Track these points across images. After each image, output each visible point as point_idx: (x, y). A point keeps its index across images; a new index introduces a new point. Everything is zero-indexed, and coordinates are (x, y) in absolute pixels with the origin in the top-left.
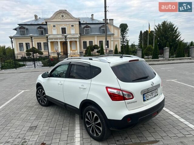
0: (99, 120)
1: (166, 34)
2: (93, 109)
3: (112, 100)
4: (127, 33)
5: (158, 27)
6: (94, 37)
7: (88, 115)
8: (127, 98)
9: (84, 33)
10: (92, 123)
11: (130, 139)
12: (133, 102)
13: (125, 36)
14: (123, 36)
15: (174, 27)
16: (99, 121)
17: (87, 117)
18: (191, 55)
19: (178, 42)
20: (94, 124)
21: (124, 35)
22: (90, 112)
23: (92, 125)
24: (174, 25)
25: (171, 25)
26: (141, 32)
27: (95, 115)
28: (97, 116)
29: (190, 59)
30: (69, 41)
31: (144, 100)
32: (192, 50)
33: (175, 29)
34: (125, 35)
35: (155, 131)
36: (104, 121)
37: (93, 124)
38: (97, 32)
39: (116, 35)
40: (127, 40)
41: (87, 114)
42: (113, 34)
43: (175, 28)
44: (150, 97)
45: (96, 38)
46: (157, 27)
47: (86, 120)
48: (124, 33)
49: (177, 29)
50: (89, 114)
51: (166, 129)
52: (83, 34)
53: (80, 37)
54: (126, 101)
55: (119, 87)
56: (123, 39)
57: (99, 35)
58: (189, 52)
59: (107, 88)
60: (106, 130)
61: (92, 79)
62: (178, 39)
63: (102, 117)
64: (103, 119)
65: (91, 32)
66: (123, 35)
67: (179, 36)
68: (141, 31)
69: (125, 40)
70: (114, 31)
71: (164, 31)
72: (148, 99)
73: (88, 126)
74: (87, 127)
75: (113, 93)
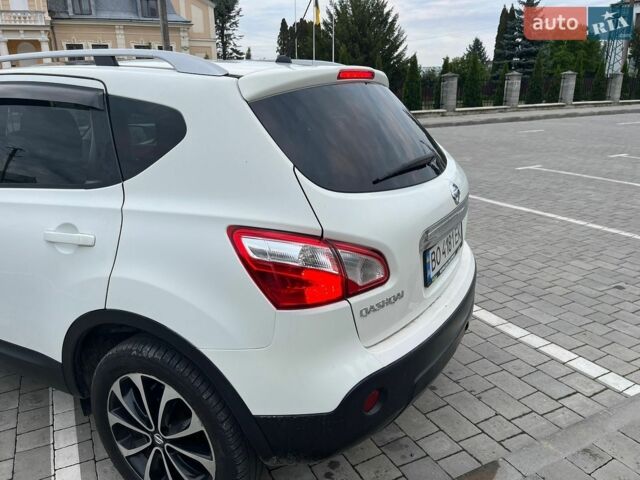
0: (195, 418)
1: (364, 35)
2: (152, 360)
3: (278, 307)
4: (235, 23)
5: (339, 8)
6: (113, 28)
7: (124, 394)
8: (359, 282)
9: (70, 10)
10: (152, 434)
11: (353, 467)
12: (389, 302)
13: (230, 35)
14: (222, 35)
15: (386, 10)
16: (195, 425)
17: (116, 404)
18: (444, 101)
19: (398, 62)
20: (165, 441)
21: (225, 32)
22: (137, 378)
23: (154, 444)
24: (385, 6)
25: (377, 4)
26: (284, 23)
27: (170, 394)
28: (178, 400)
29: (443, 115)
30: (6, 39)
31: (427, 282)
32: (446, 86)
33: (390, 20)
34: (230, 32)
35: (442, 403)
36: (225, 426)
37: (159, 440)
38: (122, 11)
39: (198, 27)
40: (237, 52)
41: (116, 388)
42: (188, 24)
43: (388, 14)
44: (443, 260)
45: (122, 32)
46: (336, 8)
47: (113, 419)
48: (224, 22)
49: (394, 20)
50: (127, 386)
51: (479, 384)
52: (65, 16)
53: (52, 28)
54: (353, 300)
55: (310, 226)
56: (225, 45)
57: (131, 20)
58: (438, 93)
59: (236, 233)
60: (240, 469)
61: (125, 183)
62: (396, 54)
63: (212, 401)
64: (222, 416)
65: (97, 10)
66: (222, 32)
67: (401, 43)
68: (284, 20)
69: (230, 51)
70: (188, 11)
71: (356, 24)
72: (438, 274)
73: (126, 452)
74: (119, 454)
75: (276, 265)
